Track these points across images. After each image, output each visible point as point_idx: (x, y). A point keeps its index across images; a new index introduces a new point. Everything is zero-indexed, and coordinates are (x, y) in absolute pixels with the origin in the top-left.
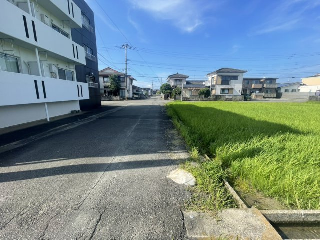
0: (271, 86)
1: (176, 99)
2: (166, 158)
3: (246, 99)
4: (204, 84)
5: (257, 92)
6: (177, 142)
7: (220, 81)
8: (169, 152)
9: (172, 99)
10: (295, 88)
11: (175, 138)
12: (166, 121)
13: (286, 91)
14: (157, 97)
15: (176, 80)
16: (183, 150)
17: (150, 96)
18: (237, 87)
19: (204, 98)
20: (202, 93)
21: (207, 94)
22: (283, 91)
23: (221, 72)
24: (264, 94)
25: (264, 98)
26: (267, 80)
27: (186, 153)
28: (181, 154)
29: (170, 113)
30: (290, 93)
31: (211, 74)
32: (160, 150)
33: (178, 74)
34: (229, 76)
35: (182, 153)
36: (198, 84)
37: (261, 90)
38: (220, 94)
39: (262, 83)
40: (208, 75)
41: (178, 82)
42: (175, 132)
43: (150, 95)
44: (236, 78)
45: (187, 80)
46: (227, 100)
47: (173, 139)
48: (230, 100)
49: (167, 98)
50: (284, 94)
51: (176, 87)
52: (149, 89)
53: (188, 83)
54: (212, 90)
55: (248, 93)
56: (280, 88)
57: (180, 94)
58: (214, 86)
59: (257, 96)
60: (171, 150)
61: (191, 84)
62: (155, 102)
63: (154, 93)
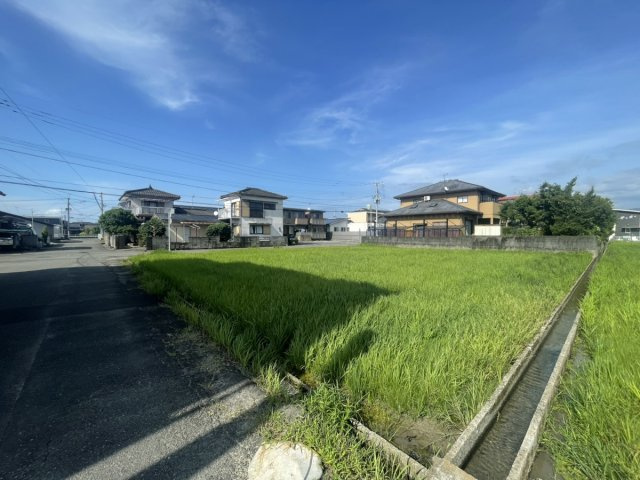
0: (318, 222)
1: (150, 247)
2: (208, 429)
3: (290, 243)
4: (216, 213)
5: (303, 230)
6: (210, 364)
7: (247, 211)
8: (204, 401)
9: (139, 247)
10: (343, 225)
11: (200, 352)
12: (149, 308)
13: (335, 229)
14: (86, 243)
15: (148, 203)
16: (239, 381)
17: (58, 240)
18: (276, 221)
19: (218, 242)
20: (215, 232)
21: (223, 234)
22: (332, 229)
23: (247, 195)
24: (311, 234)
25: (313, 240)
26: (312, 212)
27: (251, 388)
28: (238, 396)
29: (150, 285)
30: (339, 233)
31: (228, 196)
32: (174, 409)
33: (151, 188)
34: (261, 203)
35: (239, 390)
36: (201, 212)
37: (307, 227)
38: (248, 235)
39: (306, 216)
40: (222, 197)
41: (152, 207)
42: (190, 335)
43: (56, 236)
44: (272, 207)
45: (176, 203)
46: (262, 244)
47: (195, 358)
48: (267, 244)
49: (122, 244)
50: (334, 233)
51: (148, 218)
52: (56, 221)
53: (179, 210)
54: (234, 226)
55: (291, 232)
56: (328, 225)
57: (162, 233)
58: (238, 220)
59: (302, 236)
60: (209, 394)
61: (186, 213)
62: (86, 256)
63: (76, 230)
